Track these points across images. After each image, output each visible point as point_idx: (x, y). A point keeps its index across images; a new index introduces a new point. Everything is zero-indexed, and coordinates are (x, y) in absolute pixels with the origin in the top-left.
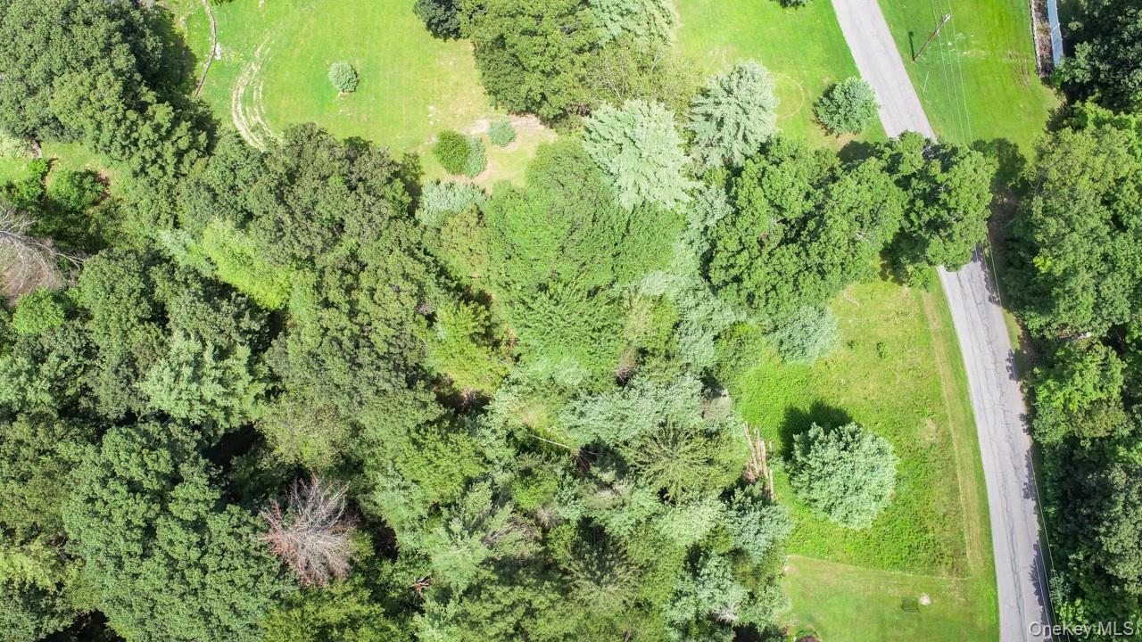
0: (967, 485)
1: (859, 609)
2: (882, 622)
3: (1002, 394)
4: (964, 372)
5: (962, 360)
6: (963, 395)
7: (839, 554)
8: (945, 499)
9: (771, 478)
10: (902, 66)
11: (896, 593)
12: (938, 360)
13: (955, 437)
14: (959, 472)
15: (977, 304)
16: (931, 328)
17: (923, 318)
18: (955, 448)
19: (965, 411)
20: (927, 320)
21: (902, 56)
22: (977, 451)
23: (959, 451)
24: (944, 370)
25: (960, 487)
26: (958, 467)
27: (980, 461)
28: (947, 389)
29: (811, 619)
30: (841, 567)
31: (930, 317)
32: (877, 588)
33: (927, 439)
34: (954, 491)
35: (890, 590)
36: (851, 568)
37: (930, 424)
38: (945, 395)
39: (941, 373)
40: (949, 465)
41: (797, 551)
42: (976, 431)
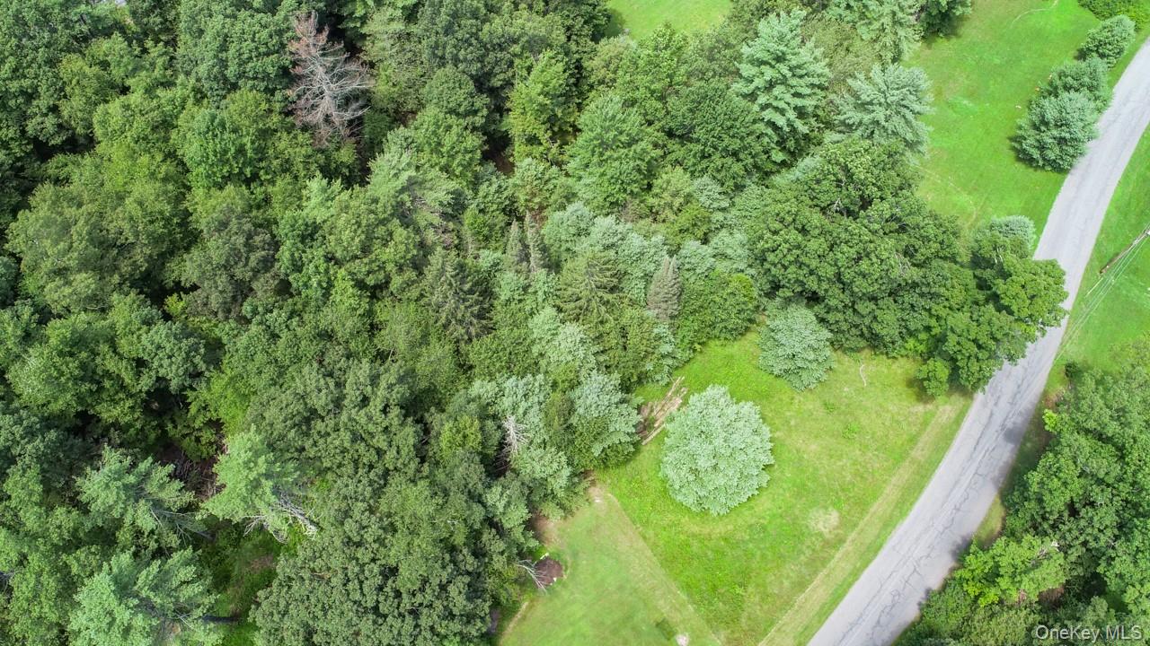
0: (817, 592)
1: (621, 588)
2: (628, 618)
3: (928, 556)
4: (909, 510)
5: (917, 499)
6: (889, 524)
7: (650, 533)
8: (786, 583)
9: (659, 430)
10: (1084, 266)
11: (664, 608)
12: (894, 480)
13: (847, 546)
14: (821, 575)
15: (976, 473)
16: (913, 453)
17: (913, 440)
18: (838, 555)
19: (878, 537)
20: (916, 444)
21: (1091, 260)
22: (856, 574)
23: (839, 562)
24: (890, 492)
25: (810, 587)
26: (825, 571)
27: (850, 585)
28: (879, 507)
29: (575, 555)
30: (641, 543)
31: (920, 445)
32: (653, 589)
33: (820, 526)
34: (801, 585)
35: (661, 602)
36: (649, 553)
37: (834, 517)
38: (872, 510)
39: (887, 491)
40: (817, 562)
41: (620, 497)
42: (870, 561)
